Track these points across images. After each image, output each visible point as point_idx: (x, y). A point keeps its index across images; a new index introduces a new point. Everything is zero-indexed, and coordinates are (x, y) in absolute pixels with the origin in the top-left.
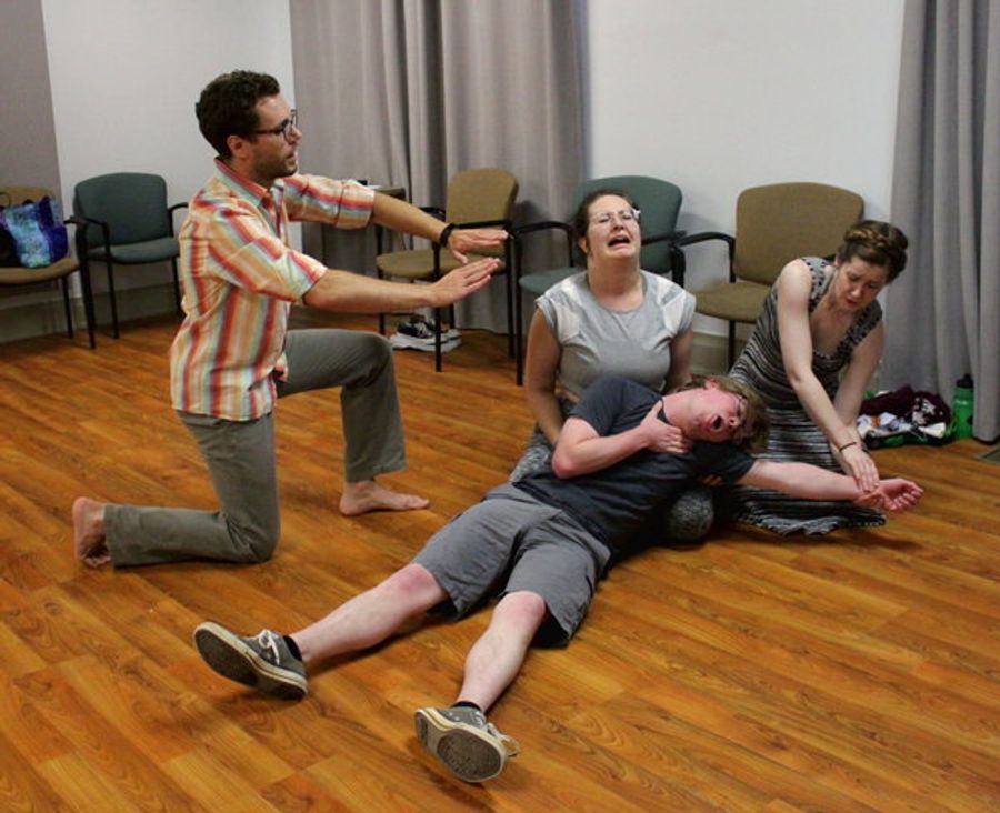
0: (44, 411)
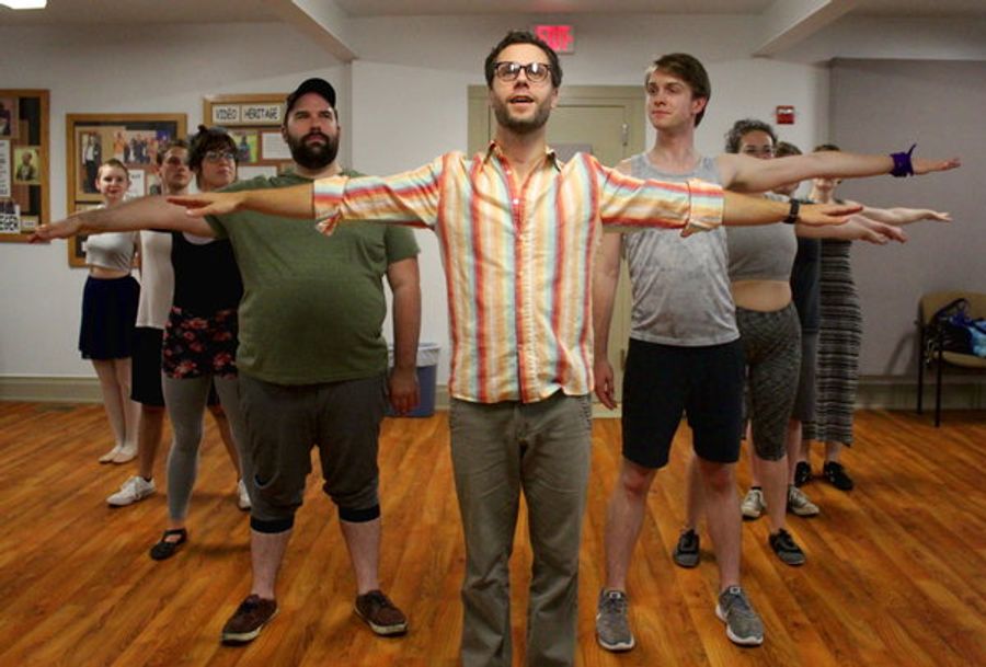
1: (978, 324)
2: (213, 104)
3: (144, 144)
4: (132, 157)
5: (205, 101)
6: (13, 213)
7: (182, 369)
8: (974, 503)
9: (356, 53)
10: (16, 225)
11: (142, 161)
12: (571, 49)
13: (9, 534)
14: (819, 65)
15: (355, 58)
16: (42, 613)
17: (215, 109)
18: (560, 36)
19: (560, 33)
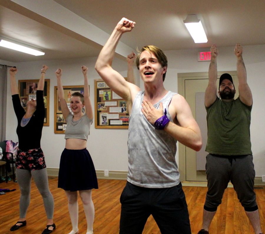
5: (95, 81)
7: (20, 166)
17: (98, 83)
18: (208, 55)
19: (208, 54)
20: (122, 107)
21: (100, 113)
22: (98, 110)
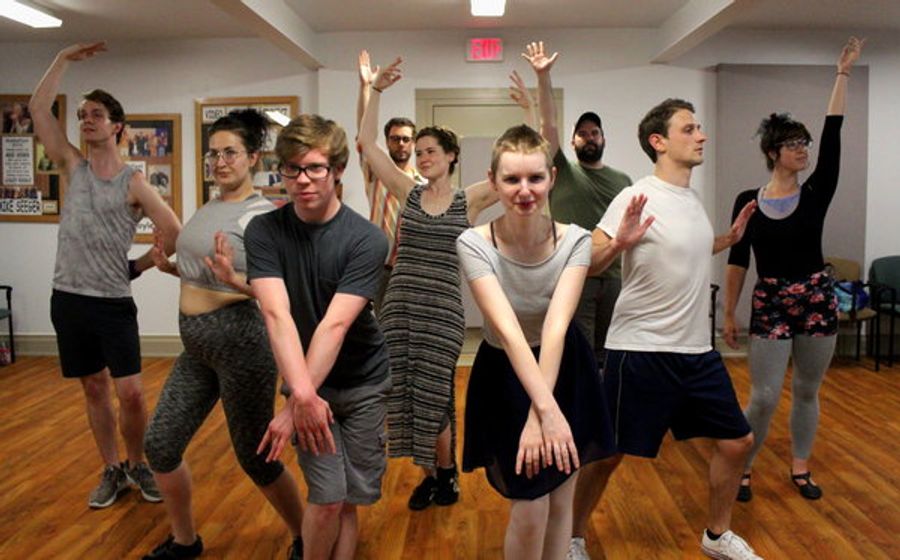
0: (858, 409)
1: (842, 284)
2: (203, 105)
3: (145, 139)
4: (135, 151)
5: (196, 104)
6: (36, 197)
8: (836, 433)
9: (322, 63)
10: (38, 208)
11: (144, 154)
12: (500, 58)
13: (28, 465)
14: (707, 69)
15: (322, 67)
16: (53, 531)
17: (205, 110)
18: (492, 47)
19: (492, 45)
20: (271, 173)
21: (211, 188)
22: (207, 180)
